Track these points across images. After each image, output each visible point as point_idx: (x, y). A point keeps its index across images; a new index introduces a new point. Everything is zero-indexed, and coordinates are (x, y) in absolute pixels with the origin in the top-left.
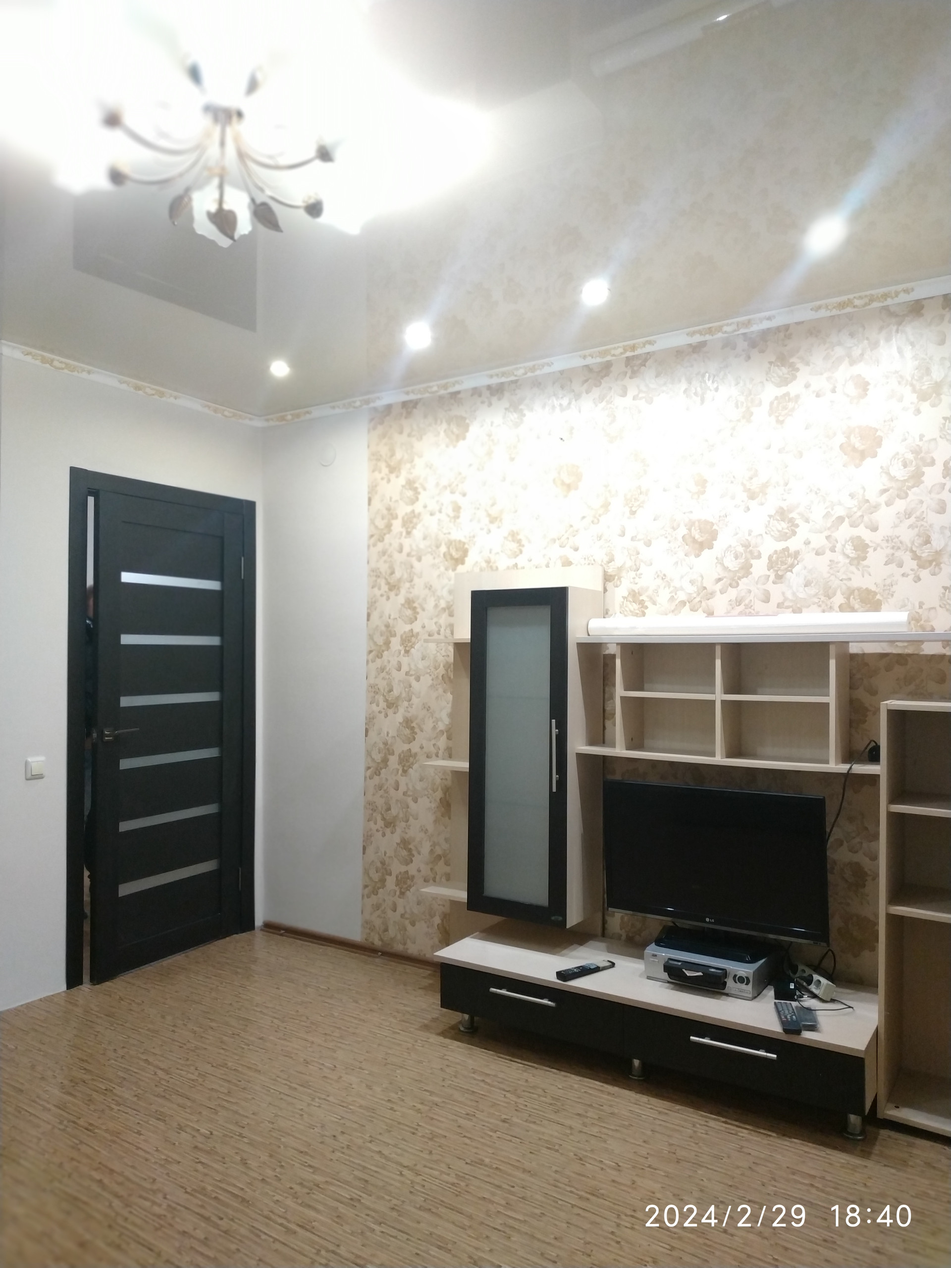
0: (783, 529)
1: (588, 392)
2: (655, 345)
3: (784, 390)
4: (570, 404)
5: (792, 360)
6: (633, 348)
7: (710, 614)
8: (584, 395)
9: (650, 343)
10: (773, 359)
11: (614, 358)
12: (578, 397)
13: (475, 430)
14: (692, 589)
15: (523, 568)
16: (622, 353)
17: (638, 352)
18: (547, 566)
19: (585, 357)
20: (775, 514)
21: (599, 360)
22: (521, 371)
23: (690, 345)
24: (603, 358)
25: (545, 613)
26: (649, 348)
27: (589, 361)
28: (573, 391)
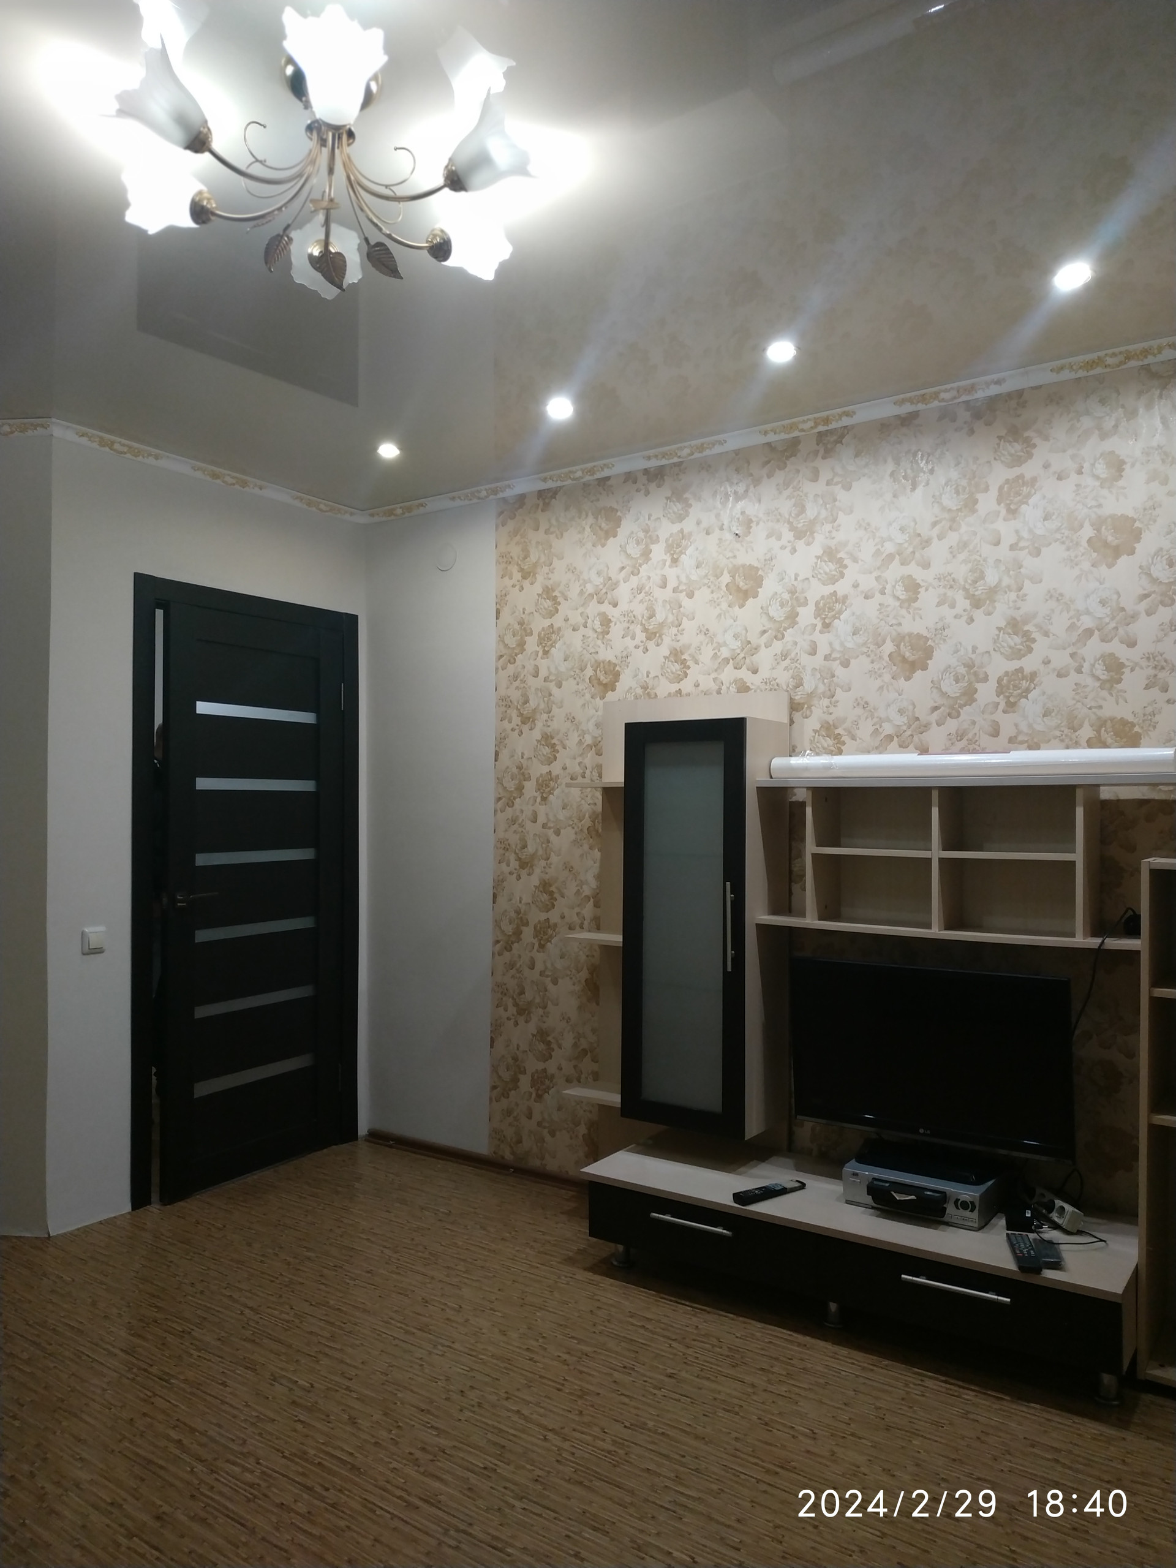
0: (1015, 645)
1: (770, 476)
2: (854, 417)
3: (1017, 471)
4: (746, 491)
5: (1026, 434)
6: (827, 421)
7: (924, 751)
8: (765, 480)
9: (847, 414)
10: (1003, 433)
11: (803, 433)
12: (757, 482)
13: (628, 526)
14: (901, 721)
15: (688, 695)
16: (812, 428)
17: (833, 425)
18: (719, 692)
19: (766, 433)
20: (1006, 626)
21: (783, 436)
22: (686, 451)
23: (898, 417)
24: (788, 433)
25: (717, 751)
26: (846, 421)
27: (771, 438)
28: (751, 475)
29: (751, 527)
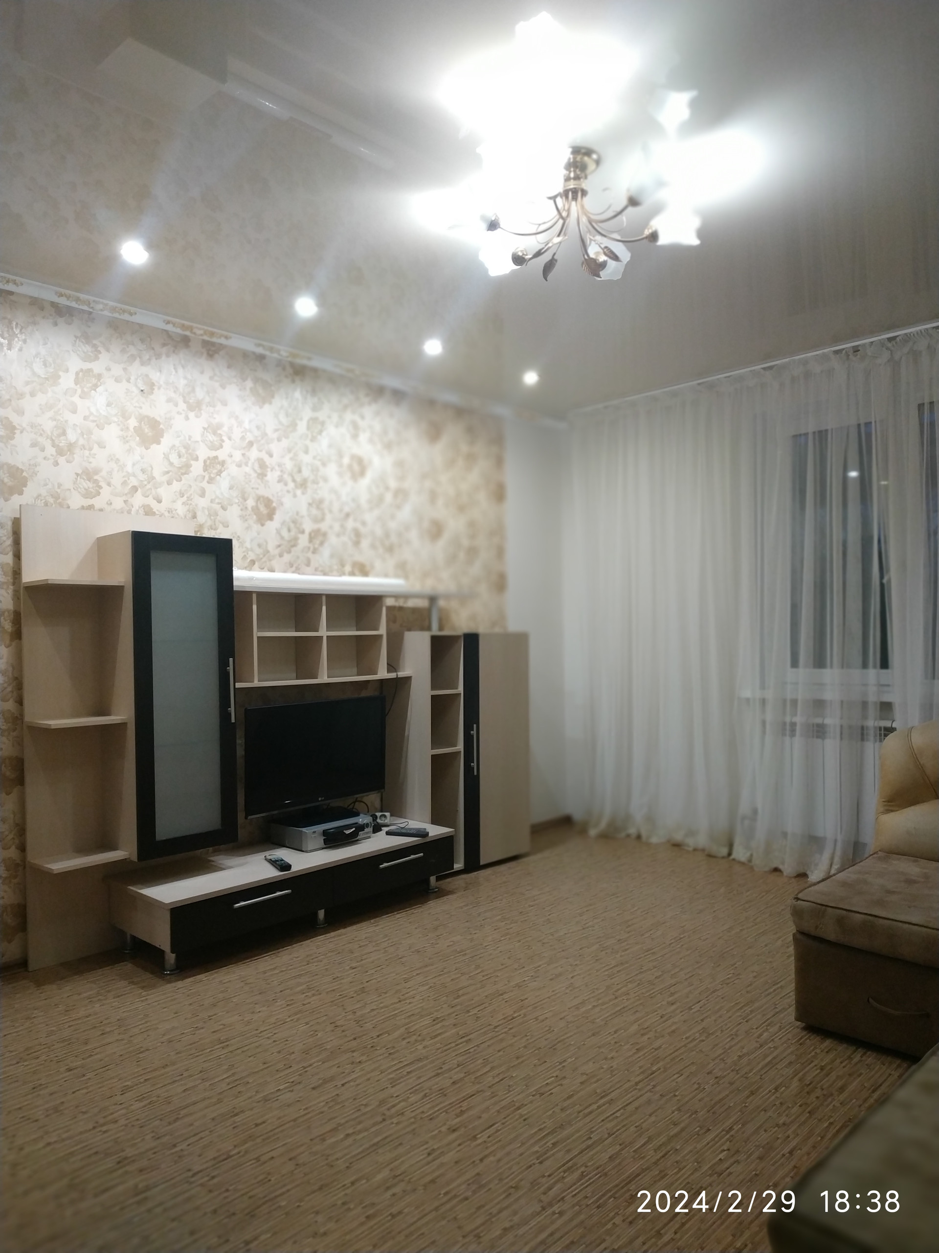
1: (168, 356)
4: (150, 359)
6: (212, 334)
8: (164, 357)
9: (226, 338)
11: (193, 335)
12: (158, 356)
16: (202, 335)
17: (214, 340)
19: (168, 322)
21: (179, 331)
23: (254, 353)
24: (183, 330)
26: (223, 341)
27: (169, 328)
28: (153, 349)
29: (154, 389)
